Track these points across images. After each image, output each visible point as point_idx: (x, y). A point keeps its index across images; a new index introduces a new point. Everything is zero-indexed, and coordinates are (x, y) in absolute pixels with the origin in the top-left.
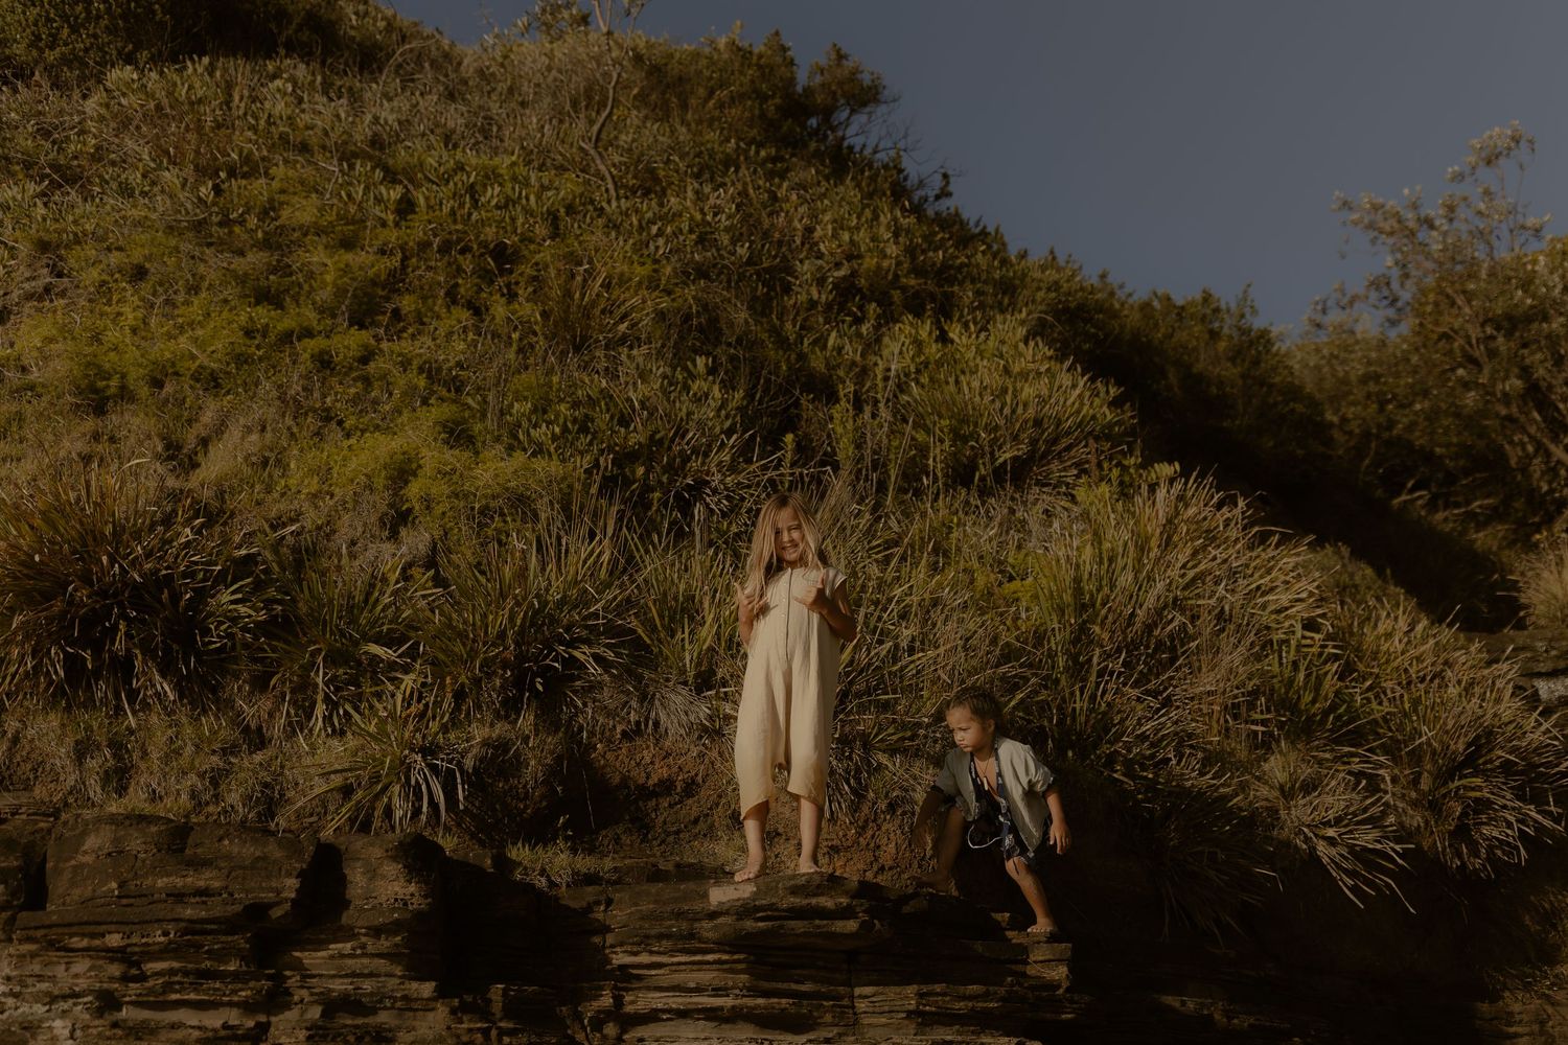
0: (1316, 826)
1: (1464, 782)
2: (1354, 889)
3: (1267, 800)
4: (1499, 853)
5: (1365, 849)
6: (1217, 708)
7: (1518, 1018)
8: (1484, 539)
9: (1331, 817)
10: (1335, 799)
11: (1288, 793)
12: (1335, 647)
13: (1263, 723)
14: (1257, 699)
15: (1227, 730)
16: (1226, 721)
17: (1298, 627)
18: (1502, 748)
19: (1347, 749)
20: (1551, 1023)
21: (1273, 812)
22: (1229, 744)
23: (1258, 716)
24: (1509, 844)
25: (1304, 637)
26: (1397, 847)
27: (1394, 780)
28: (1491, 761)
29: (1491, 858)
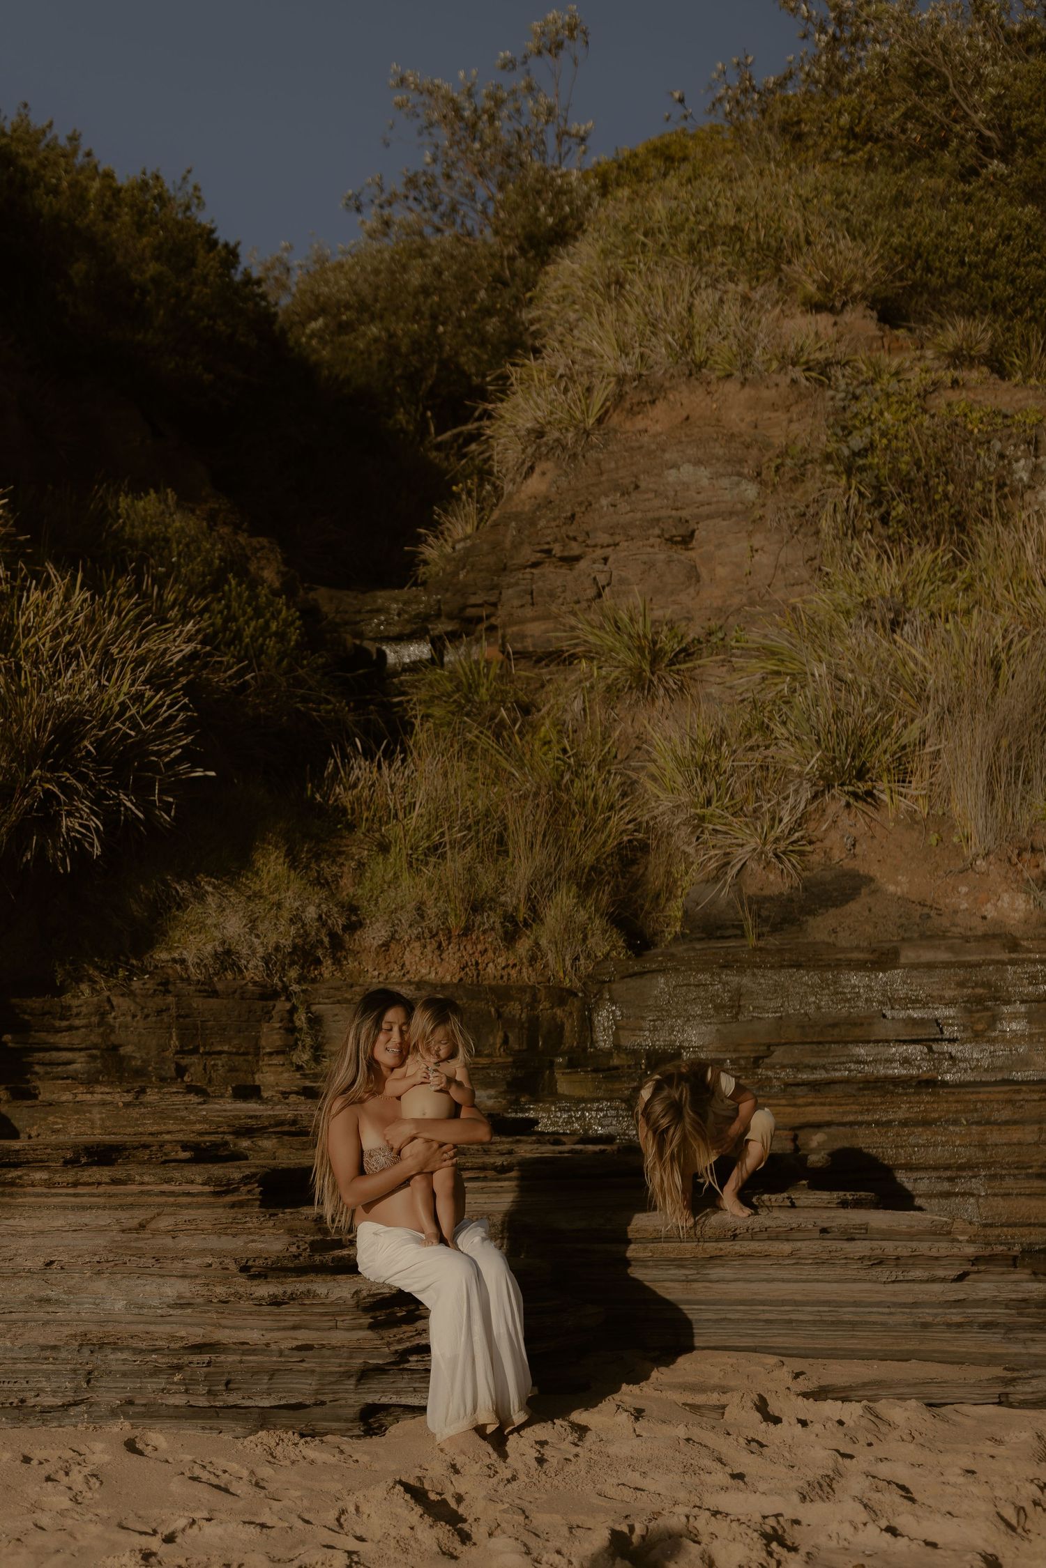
7: (75, 1011)
20: (113, 1014)
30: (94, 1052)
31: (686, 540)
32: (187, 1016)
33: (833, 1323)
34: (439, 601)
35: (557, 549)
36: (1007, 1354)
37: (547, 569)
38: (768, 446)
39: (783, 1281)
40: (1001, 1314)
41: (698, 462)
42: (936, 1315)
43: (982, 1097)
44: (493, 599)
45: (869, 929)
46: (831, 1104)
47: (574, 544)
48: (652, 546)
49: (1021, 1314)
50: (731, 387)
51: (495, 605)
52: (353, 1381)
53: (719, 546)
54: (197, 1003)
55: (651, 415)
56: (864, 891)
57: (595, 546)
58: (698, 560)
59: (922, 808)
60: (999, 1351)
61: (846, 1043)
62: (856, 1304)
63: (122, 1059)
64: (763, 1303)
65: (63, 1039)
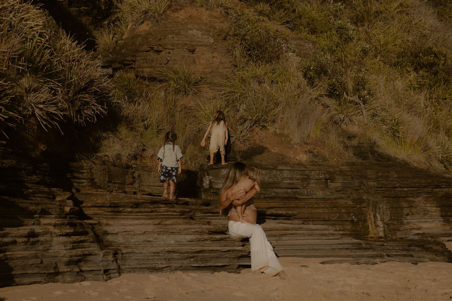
0: (36, 104)
1: (82, 95)
2: (45, 126)
3: (20, 93)
4: (88, 119)
5: (51, 113)
6: (6, 58)
7: (85, 168)
8: (84, 20)
9: (42, 101)
10: (44, 95)
11: (28, 91)
12: (48, 44)
13: (23, 66)
14: (21, 57)
15: (9, 66)
16: (9, 63)
17: (37, 36)
18: (95, 86)
19: (49, 80)
20: (93, 170)
21: (22, 97)
22: (9, 72)
23: (21, 63)
24: (91, 116)
25: (38, 39)
26: (62, 113)
27: (62, 92)
28: (91, 90)
29: (86, 121)
30: (88, 180)
31: (193, 51)
32: (110, 172)
33: (312, 249)
34: (116, 58)
35: (155, 48)
36: (352, 255)
37: (151, 53)
38: (215, 28)
39: (300, 240)
40: (348, 246)
41: (198, 30)
42: (336, 247)
43: (310, 201)
44: (134, 59)
45: (269, 161)
46: (276, 202)
47: (160, 47)
48: (184, 51)
49: (353, 246)
50: (203, 10)
51: (134, 61)
52: (236, 259)
53: (202, 54)
54: (112, 168)
55: (180, 13)
56: (266, 151)
57: (167, 49)
58: (195, 57)
59: (278, 131)
60: (350, 254)
61: (273, 188)
62: (318, 245)
63: (95, 183)
64: (295, 245)
65: (80, 176)
